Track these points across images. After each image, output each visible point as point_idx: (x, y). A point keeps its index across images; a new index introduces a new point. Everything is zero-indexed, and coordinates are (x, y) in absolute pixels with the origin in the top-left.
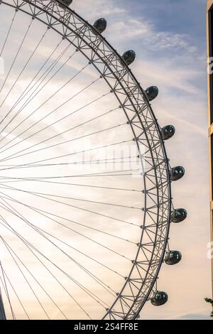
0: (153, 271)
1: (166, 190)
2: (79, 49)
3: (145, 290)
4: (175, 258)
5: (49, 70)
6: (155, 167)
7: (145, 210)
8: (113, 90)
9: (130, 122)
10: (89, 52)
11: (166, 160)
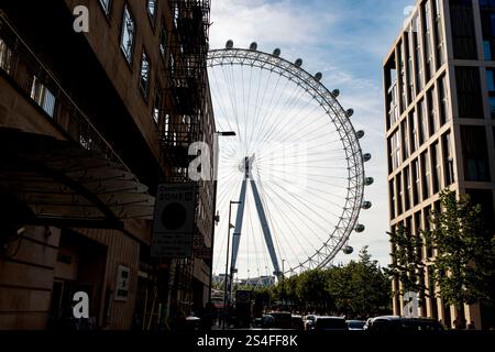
0: (355, 213)
1: (360, 167)
2: (307, 90)
3: (352, 224)
4: (368, 205)
5: (292, 102)
6: (354, 154)
7: (349, 179)
8: (328, 112)
9: (338, 130)
10: (313, 92)
11: (360, 150)
